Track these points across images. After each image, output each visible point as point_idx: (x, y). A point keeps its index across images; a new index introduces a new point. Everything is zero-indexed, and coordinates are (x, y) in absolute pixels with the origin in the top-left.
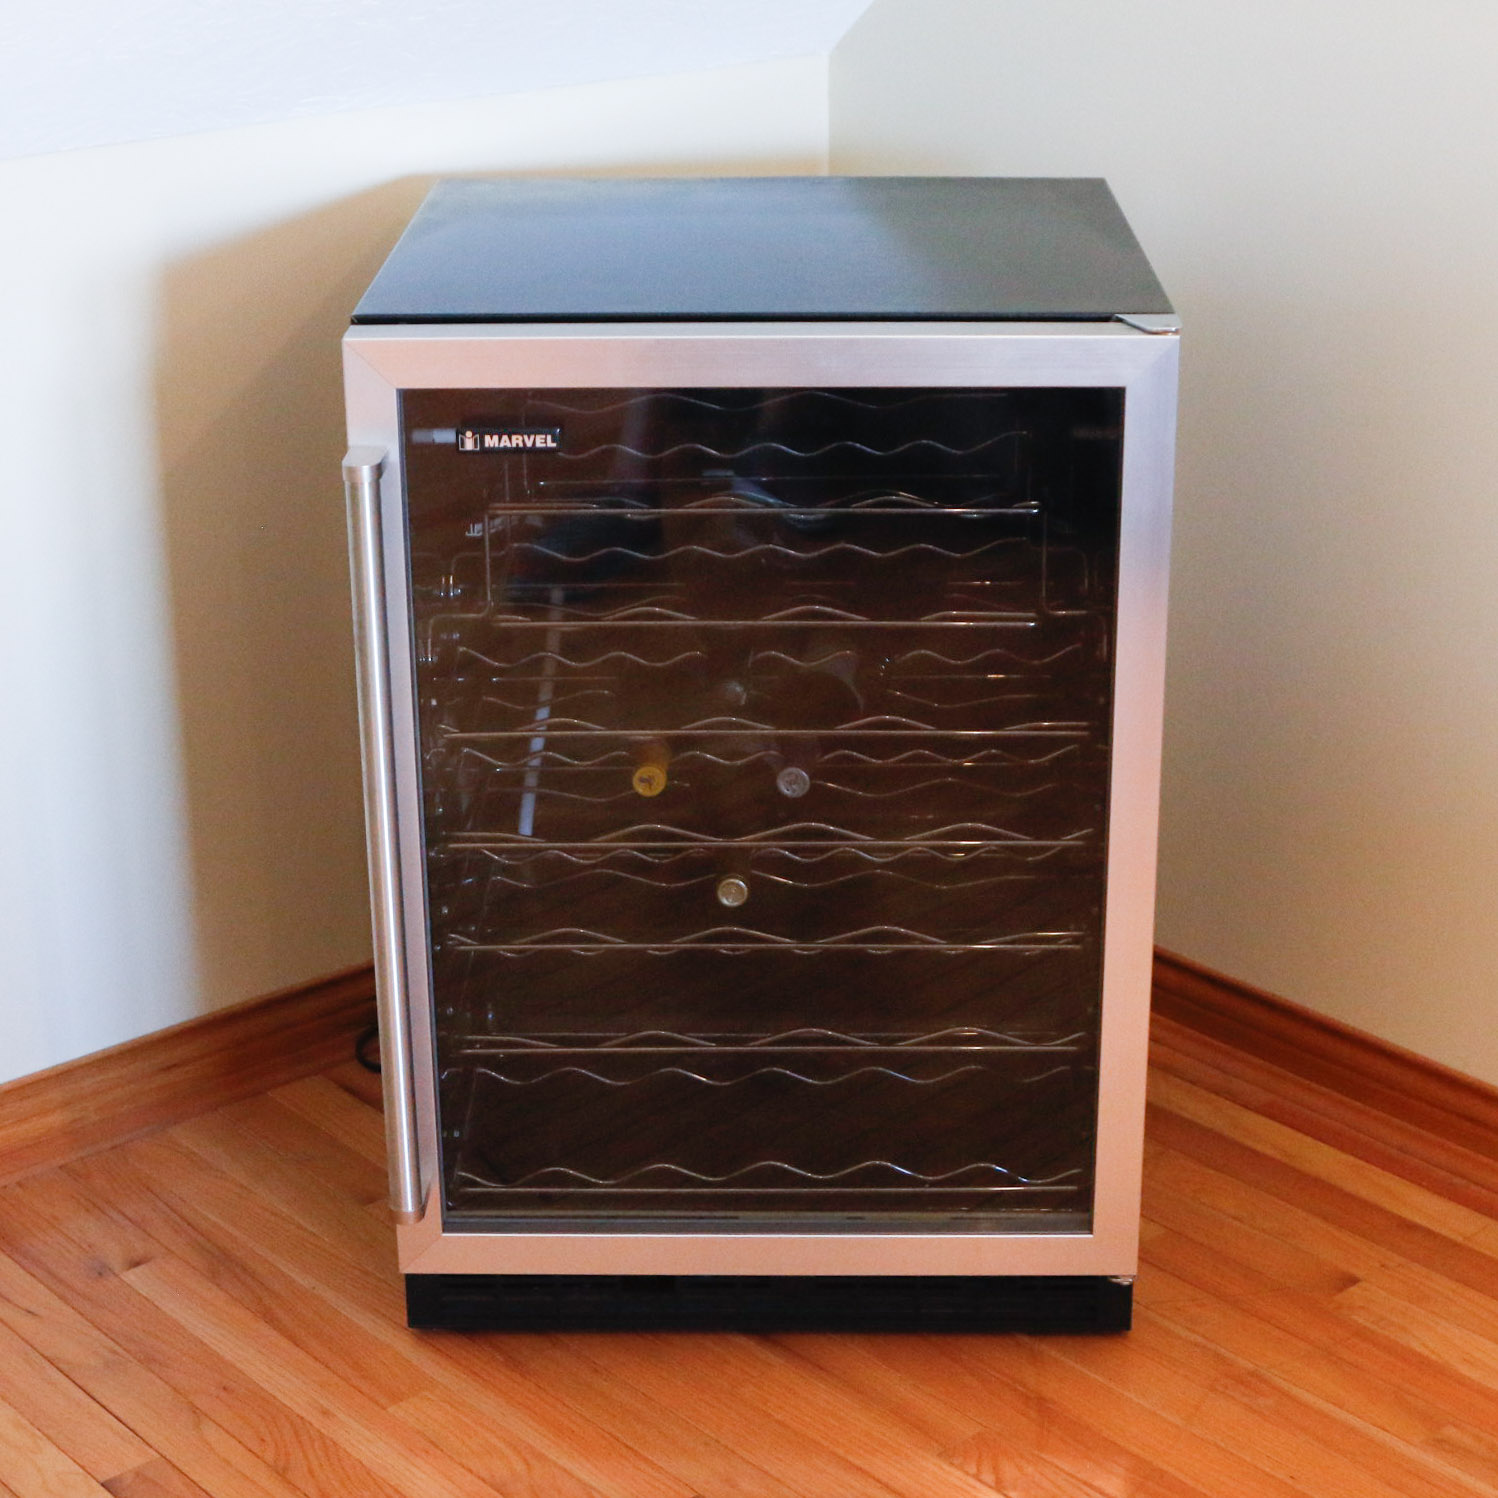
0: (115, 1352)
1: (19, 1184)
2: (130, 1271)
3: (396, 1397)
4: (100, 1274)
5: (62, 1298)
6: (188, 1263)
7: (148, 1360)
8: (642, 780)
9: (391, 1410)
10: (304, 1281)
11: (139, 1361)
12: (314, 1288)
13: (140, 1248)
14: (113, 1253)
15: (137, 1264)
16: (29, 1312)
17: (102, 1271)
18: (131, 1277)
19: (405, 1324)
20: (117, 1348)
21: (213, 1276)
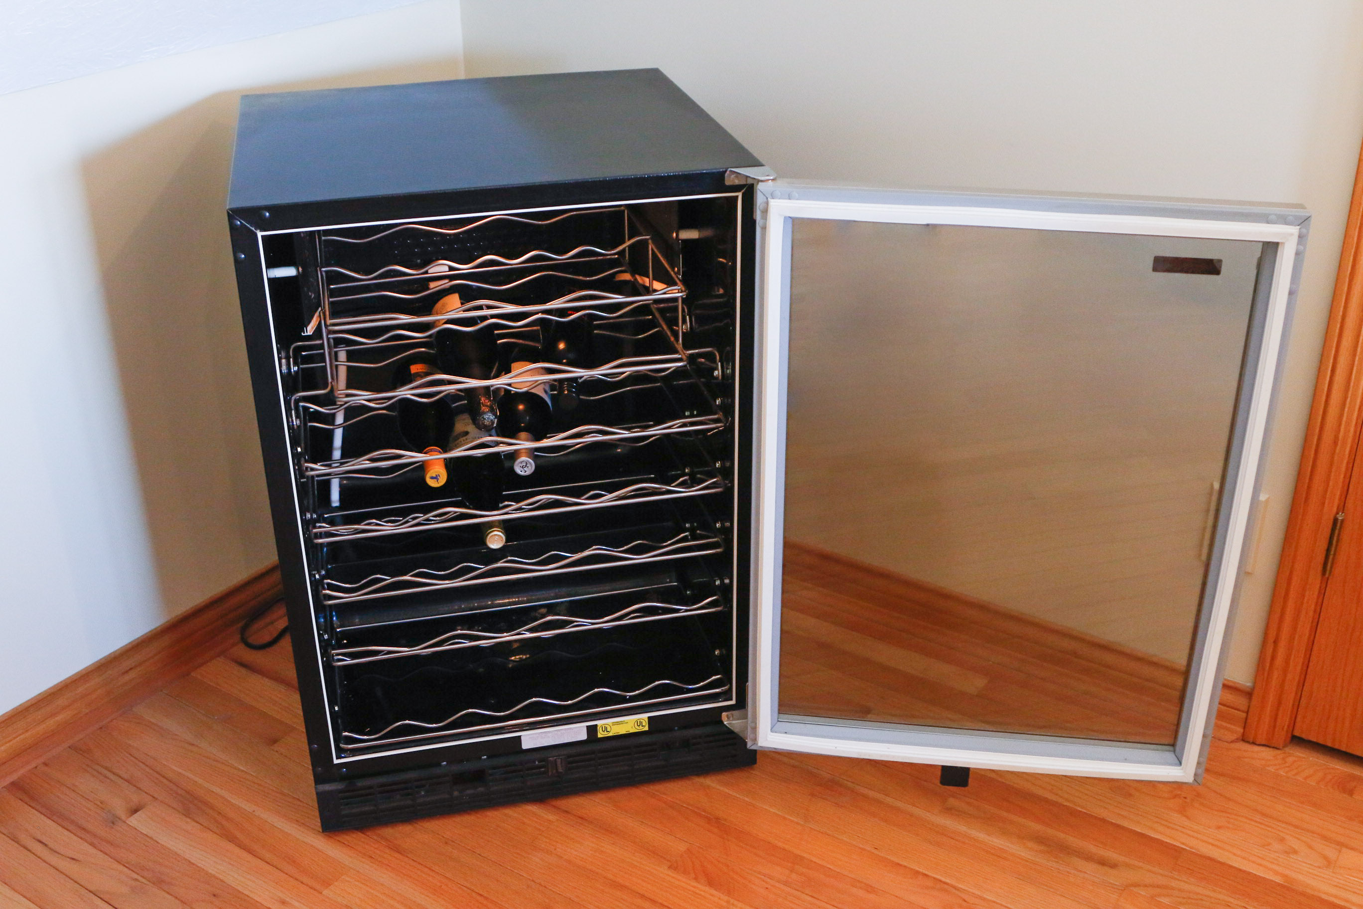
0: (136, 880)
1: (45, 764)
2: (132, 818)
3: (327, 884)
4: (113, 823)
5: (92, 844)
6: (169, 806)
7: (159, 882)
8: (432, 478)
9: (325, 892)
10: (248, 807)
11: (154, 883)
12: (254, 811)
13: (135, 798)
14: (119, 806)
15: (135, 811)
16: (73, 859)
17: (114, 821)
18: (133, 821)
19: (321, 830)
20: (136, 876)
21: (187, 813)
